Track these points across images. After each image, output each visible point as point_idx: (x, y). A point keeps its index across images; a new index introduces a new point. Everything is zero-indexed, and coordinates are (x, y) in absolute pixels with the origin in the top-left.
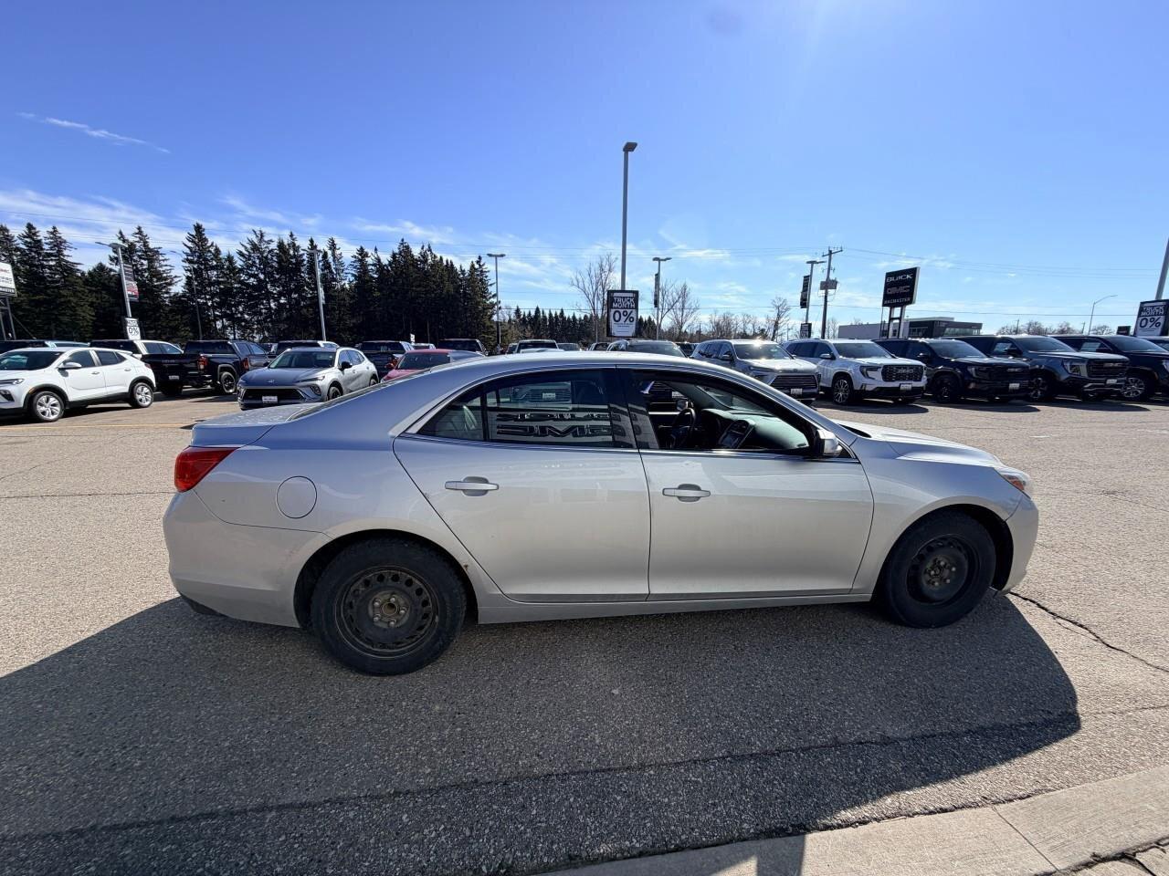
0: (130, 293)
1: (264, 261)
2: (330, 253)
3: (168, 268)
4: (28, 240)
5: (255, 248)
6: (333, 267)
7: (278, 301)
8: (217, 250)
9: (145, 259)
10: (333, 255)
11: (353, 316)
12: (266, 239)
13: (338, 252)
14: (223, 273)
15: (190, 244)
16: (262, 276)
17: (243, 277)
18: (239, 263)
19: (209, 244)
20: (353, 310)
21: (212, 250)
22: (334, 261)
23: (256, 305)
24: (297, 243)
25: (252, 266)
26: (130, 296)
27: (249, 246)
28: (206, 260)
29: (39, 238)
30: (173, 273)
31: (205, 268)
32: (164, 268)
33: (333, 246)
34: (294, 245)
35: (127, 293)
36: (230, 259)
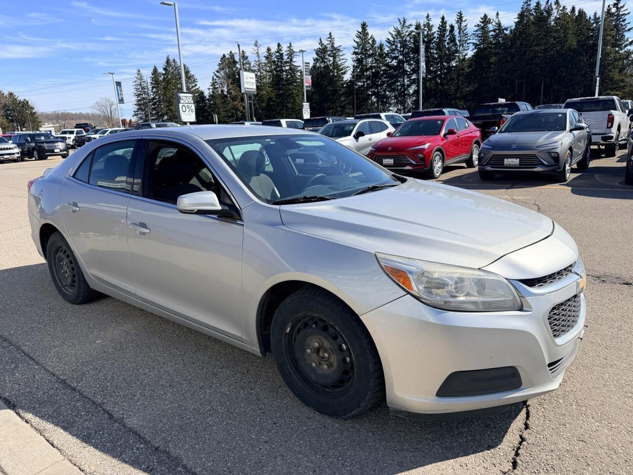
0: (307, 84)
1: (404, 44)
2: (456, 26)
3: (344, 61)
4: (277, 54)
5: (399, 33)
6: (457, 39)
7: (410, 77)
8: (374, 41)
9: (331, 56)
10: (460, 28)
11: (469, 84)
12: (407, 24)
13: (463, 24)
14: (375, 59)
15: (357, 40)
16: (401, 57)
17: (388, 60)
18: (386, 49)
19: (369, 37)
20: (469, 78)
21: (370, 42)
22: (459, 33)
23: (394, 83)
24: (431, 23)
25: (395, 50)
26: (307, 87)
27: (394, 33)
28: (366, 50)
29: (282, 52)
30: (346, 65)
31: (365, 57)
32: (342, 61)
33: (460, 19)
34: (428, 24)
35: (305, 84)
36: (381, 47)
